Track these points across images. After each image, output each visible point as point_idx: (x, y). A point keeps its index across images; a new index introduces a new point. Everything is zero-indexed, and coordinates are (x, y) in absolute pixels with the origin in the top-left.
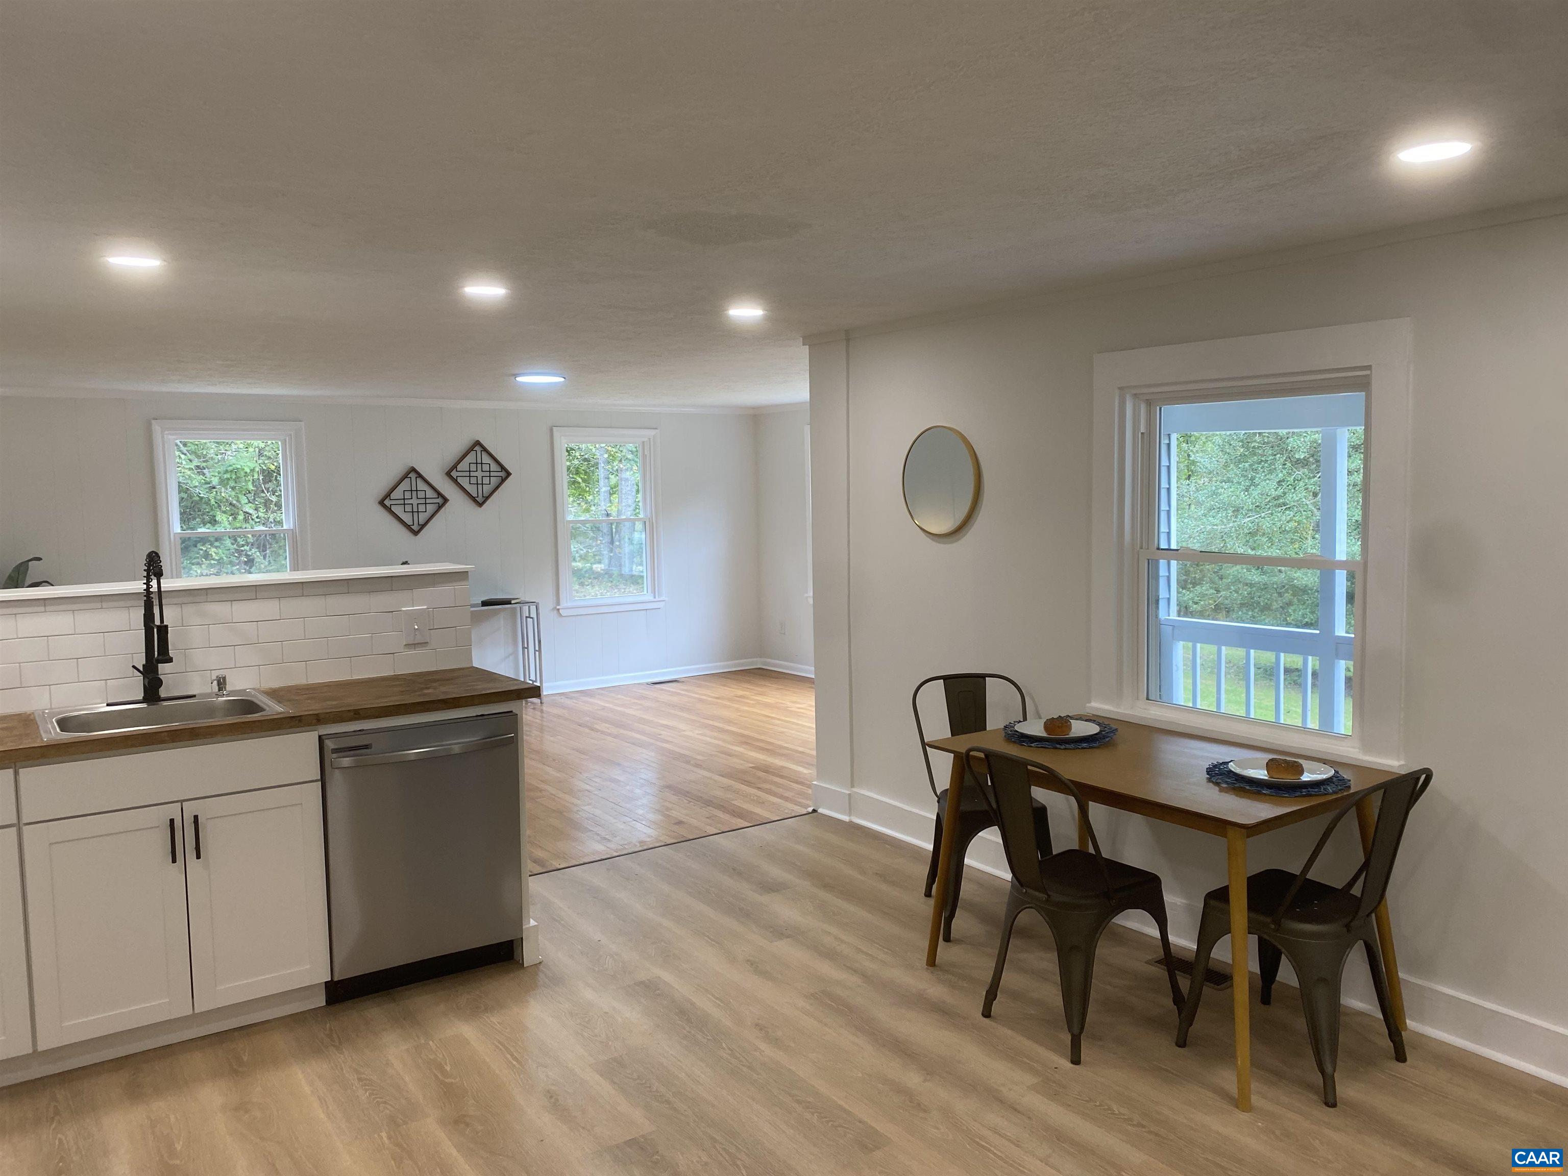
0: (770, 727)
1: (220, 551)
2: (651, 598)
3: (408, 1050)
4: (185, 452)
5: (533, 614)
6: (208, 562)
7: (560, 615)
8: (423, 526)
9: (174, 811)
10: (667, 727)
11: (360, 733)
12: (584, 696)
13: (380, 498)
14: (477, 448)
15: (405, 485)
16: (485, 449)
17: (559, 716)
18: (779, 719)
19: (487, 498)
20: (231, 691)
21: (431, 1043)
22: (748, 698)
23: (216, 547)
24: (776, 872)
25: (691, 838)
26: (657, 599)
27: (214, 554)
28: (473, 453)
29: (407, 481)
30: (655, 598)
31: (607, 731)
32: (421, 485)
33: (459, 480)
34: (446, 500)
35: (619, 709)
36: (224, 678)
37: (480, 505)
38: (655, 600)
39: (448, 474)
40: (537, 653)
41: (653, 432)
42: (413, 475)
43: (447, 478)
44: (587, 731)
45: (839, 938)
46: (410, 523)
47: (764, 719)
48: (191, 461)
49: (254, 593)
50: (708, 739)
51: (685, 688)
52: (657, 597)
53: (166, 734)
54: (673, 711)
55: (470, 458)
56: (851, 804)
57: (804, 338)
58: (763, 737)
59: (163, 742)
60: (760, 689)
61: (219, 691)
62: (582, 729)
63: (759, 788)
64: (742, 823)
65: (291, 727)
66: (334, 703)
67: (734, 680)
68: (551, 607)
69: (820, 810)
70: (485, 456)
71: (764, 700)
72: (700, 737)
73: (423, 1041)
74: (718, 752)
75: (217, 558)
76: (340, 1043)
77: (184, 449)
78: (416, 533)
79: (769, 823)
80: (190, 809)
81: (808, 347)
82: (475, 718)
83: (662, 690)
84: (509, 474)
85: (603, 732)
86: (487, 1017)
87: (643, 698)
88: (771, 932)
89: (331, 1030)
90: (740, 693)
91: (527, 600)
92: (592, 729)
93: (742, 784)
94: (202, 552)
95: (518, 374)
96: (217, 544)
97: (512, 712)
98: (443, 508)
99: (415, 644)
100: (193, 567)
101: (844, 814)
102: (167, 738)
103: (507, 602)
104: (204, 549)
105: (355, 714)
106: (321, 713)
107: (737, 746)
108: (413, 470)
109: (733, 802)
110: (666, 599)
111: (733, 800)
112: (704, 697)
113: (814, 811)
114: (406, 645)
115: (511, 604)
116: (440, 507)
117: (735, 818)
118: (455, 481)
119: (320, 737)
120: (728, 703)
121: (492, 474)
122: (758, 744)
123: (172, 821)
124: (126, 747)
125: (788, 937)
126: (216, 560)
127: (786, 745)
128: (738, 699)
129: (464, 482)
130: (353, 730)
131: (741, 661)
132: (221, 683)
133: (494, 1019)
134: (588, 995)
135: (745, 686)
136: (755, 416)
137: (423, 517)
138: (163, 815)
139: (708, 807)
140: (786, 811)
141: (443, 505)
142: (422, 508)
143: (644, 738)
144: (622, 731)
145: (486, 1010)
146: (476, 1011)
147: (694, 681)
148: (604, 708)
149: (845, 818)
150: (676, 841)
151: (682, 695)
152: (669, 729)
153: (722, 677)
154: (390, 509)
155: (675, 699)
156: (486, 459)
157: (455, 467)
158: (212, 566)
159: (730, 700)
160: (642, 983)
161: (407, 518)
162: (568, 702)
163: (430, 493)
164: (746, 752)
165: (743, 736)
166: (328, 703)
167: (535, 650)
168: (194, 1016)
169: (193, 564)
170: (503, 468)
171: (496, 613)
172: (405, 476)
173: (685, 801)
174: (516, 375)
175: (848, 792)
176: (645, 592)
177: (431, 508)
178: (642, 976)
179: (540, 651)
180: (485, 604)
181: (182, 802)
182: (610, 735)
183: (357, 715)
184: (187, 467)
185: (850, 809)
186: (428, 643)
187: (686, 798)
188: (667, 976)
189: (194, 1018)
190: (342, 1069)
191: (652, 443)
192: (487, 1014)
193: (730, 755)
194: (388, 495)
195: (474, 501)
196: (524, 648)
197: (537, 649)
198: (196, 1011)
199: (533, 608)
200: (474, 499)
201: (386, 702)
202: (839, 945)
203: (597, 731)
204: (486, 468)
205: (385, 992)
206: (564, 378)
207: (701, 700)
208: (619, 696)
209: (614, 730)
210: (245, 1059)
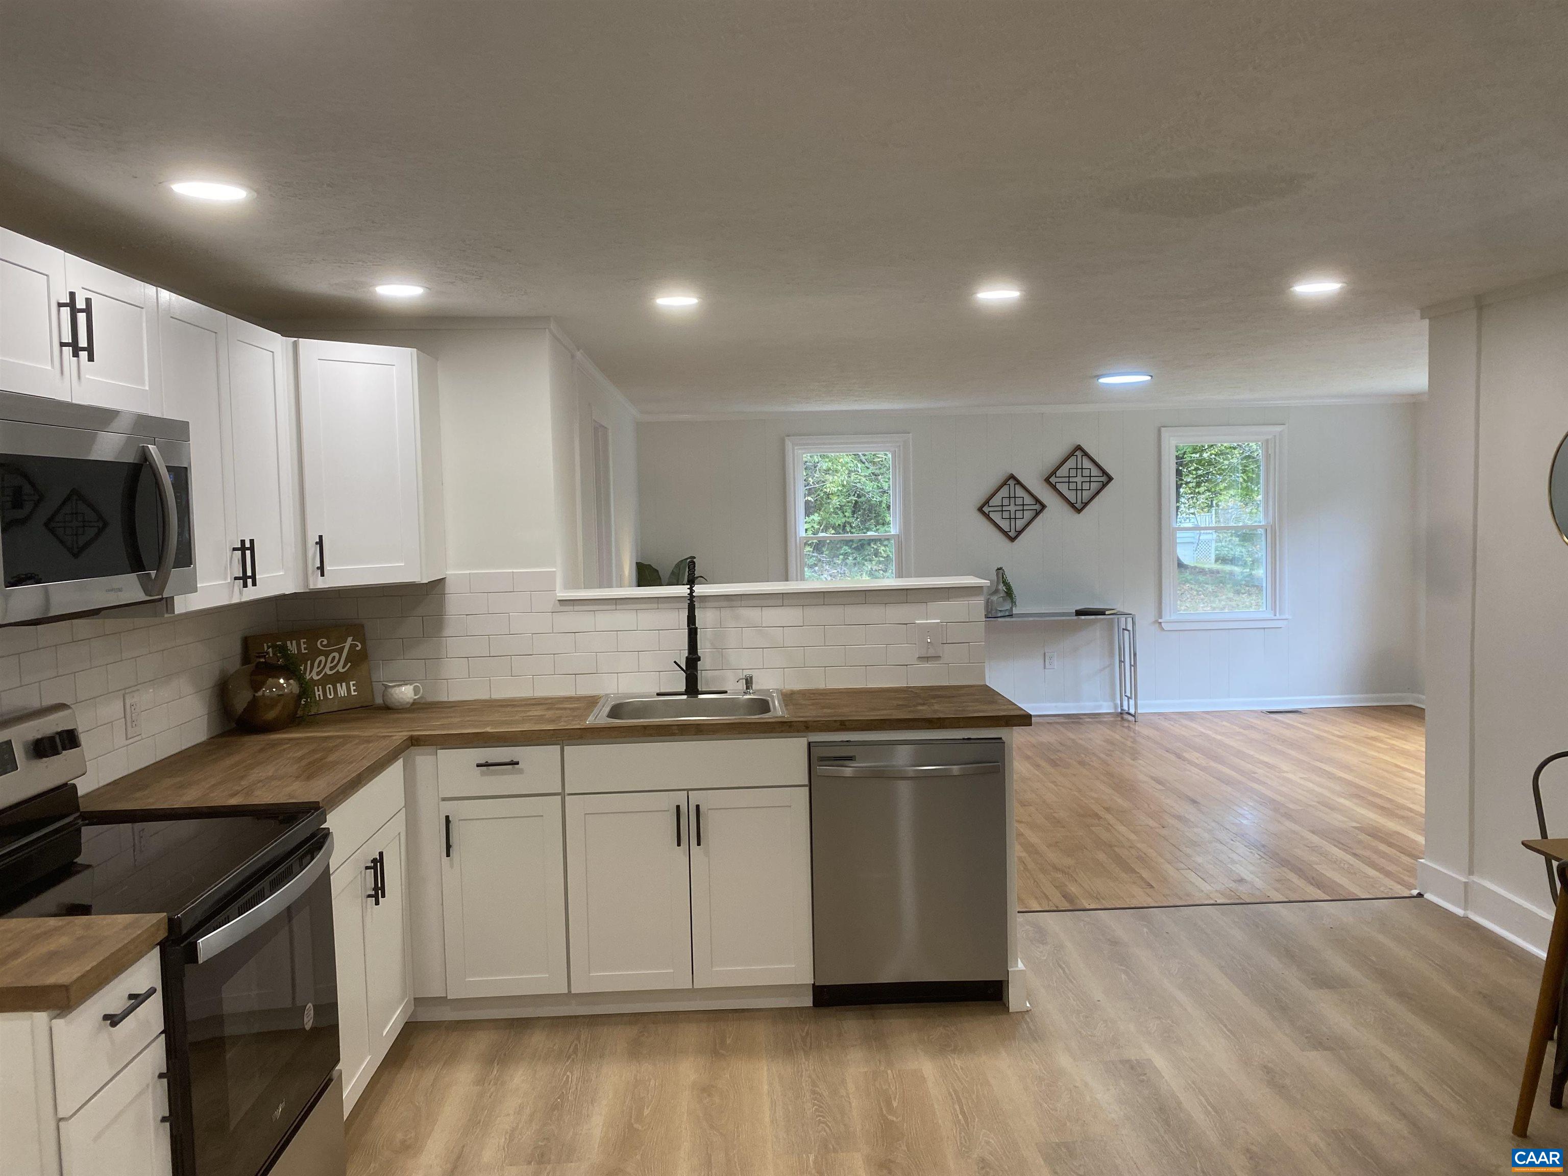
0: (1400, 780)
1: (888, 549)
2: (1271, 616)
3: (866, 1072)
4: (864, 460)
5: (1130, 627)
6: (877, 559)
7: (1163, 629)
8: (1019, 533)
9: (680, 798)
10: (1266, 764)
11: (848, 744)
12: (1185, 719)
13: (979, 505)
14: (1078, 453)
15: (1004, 492)
16: (1086, 454)
17: (1148, 738)
18: (1413, 772)
19: (1086, 504)
20: (758, 691)
21: (889, 1072)
22: (1381, 741)
23: (885, 546)
24: (1339, 964)
25: (1248, 901)
26: (1278, 616)
27: (882, 552)
28: (1074, 458)
29: (1006, 488)
30: (1275, 615)
31: (1196, 761)
32: (1020, 492)
33: (1058, 486)
34: (1043, 507)
35: (1219, 737)
36: (751, 678)
37: (1079, 511)
38: (1275, 618)
39: (1047, 480)
40: (1133, 668)
41: (1278, 429)
42: (1011, 482)
43: (1045, 485)
44: (1173, 758)
45: (1397, 1067)
46: (1007, 529)
47: (1394, 769)
48: (868, 468)
49: (781, 600)
50: (1311, 785)
51: (1302, 720)
52: (1278, 614)
53: (676, 727)
54: (1279, 747)
55: (1071, 463)
56: (1467, 894)
57: (1422, 310)
58: (1382, 792)
59: (673, 734)
60: (1401, 732)
61: (747, 689)
62: (1167, 755)
63: (1355, 855)
64: (1314, 892)
65: (782, 732)
66: (829, 711)
67: (1369, 716)
68: (1153, 619)
69: (1428, 896)
70: (1085, 460)
71: (1404, 746)
72: (1302, 782)
73: (882, 1068)
74: (1318, 803)
75: (885, 555)
76: (811, 1048)
77: (863, 458)
78: (1012, 539)
79: (1354, 900)
80: (695, 798)
81: (1427, 320)
82: (961, 742)
83: (1276, 720)
84: (1110, 479)
85: (1190, 763)
86: (953, 1059)
87: (1251, 727)
88: (1306, 1038)
89: (807, 1033)
90: (1373, 733)
91: (1126, 611)
92: (1179, 757)
93: (1335, 846)
94: (873, 550)
95: (1102, 375)
96: (886, 543)
97: (1001, 738)
98: (1042, 514)
99: (928, 657)
100: (865, 563)
101: (1459, 907)
102: (677, 732)
103: (1101, 612)
104: (875, 547)
105: (841, 725)
106: (810, 721)
107: (1345, 798)
108: (1012, 477)
109: (1315, 866)
110: (1290, 617)
111: (1317, 864)
112: (1325, 735)
113: (1420, 895)
114: (919, 658)
115: (1105, 615)
116: (1037, 514)
117: (1311, 887)
118: (1054, 487)
119: (809, 744)
120: (1354, 745)
121: (1092, 479)
122: (1370, 798)
123: (678, 807)
124: (644, 735)
125: (1326, 1049)
126: (884, 558)
127: (1411, 806)
128: (1369, 741)
129: (1062, 488)
130: (840, 740)
131: (1384, 695)
132: (749, 682)
133: (957, 1062)
134: (1064, 1061)
135: (1382, 726)
136: (1414, 403)
137: (1020, 524)
138: (668, 802)
139: (1284, 868)
140: (1382, 889)
141: (1041, 511)
142: (1019, 515)
143: (1233, 774)
144: (1212, 764)
145: (954, 1051)
146: (945, 1048)
147: (1322, 714)
148: (1202, 734)
149: (1460, 912)
150: (1229, 902)
151: (1300, 729)
152: (1269, 768)
153: (1359, 713)
154: (989, 515)
155: (1288, 733)
156: (1087, 464)
157: (1054, 473)
158: (880, 562)
159: (1356, 741)
160: (1128, 1061)
161: (1004, 525)
162: (1166, 724)
163: (1028, 500)
164: (1355, 808)
165: (1357, 786)
166: (825, 710)
167: (1131, 665)
168: (693, 990)
169: (866, 561)
170: (1104, 473)
171: (1094, 621)
172: (1005, 483)
173: (1256, 855)
174: (1099, 377)
175: (1464, 880)
176: (1265, 609)
177: (1028, 515)
178: (1132, 1054)
179: (1135, 665)
180: (1079, 613)
181: (688, 790)
182: (1197, 766)
183: (843, 726)
184: (863, 474)
185: (1466, 901)
186: (940, 657)
187: (1259, 853)
188: (1160, 1062)
189: (693, 992)
190: (801, 1076)
191: (1277, 441)
192: (953, 1055)
193: (1332, 809)
194: (987, 502)
195: (1073, 507)
196: (1120, 661)
197: (1133, 664)
198: (695, 987)
199: (1130, 620)
200: (1072, 505)
201: (877, 715)
202: (1393, 1075)
203: (1184, 759)
204: (1086, 473)
205: (868, 1006)
206: (1151, 376)
207: (1318, 737)
208: (1224, 723)
209: (1203, 761)
210: (728, 1041)
